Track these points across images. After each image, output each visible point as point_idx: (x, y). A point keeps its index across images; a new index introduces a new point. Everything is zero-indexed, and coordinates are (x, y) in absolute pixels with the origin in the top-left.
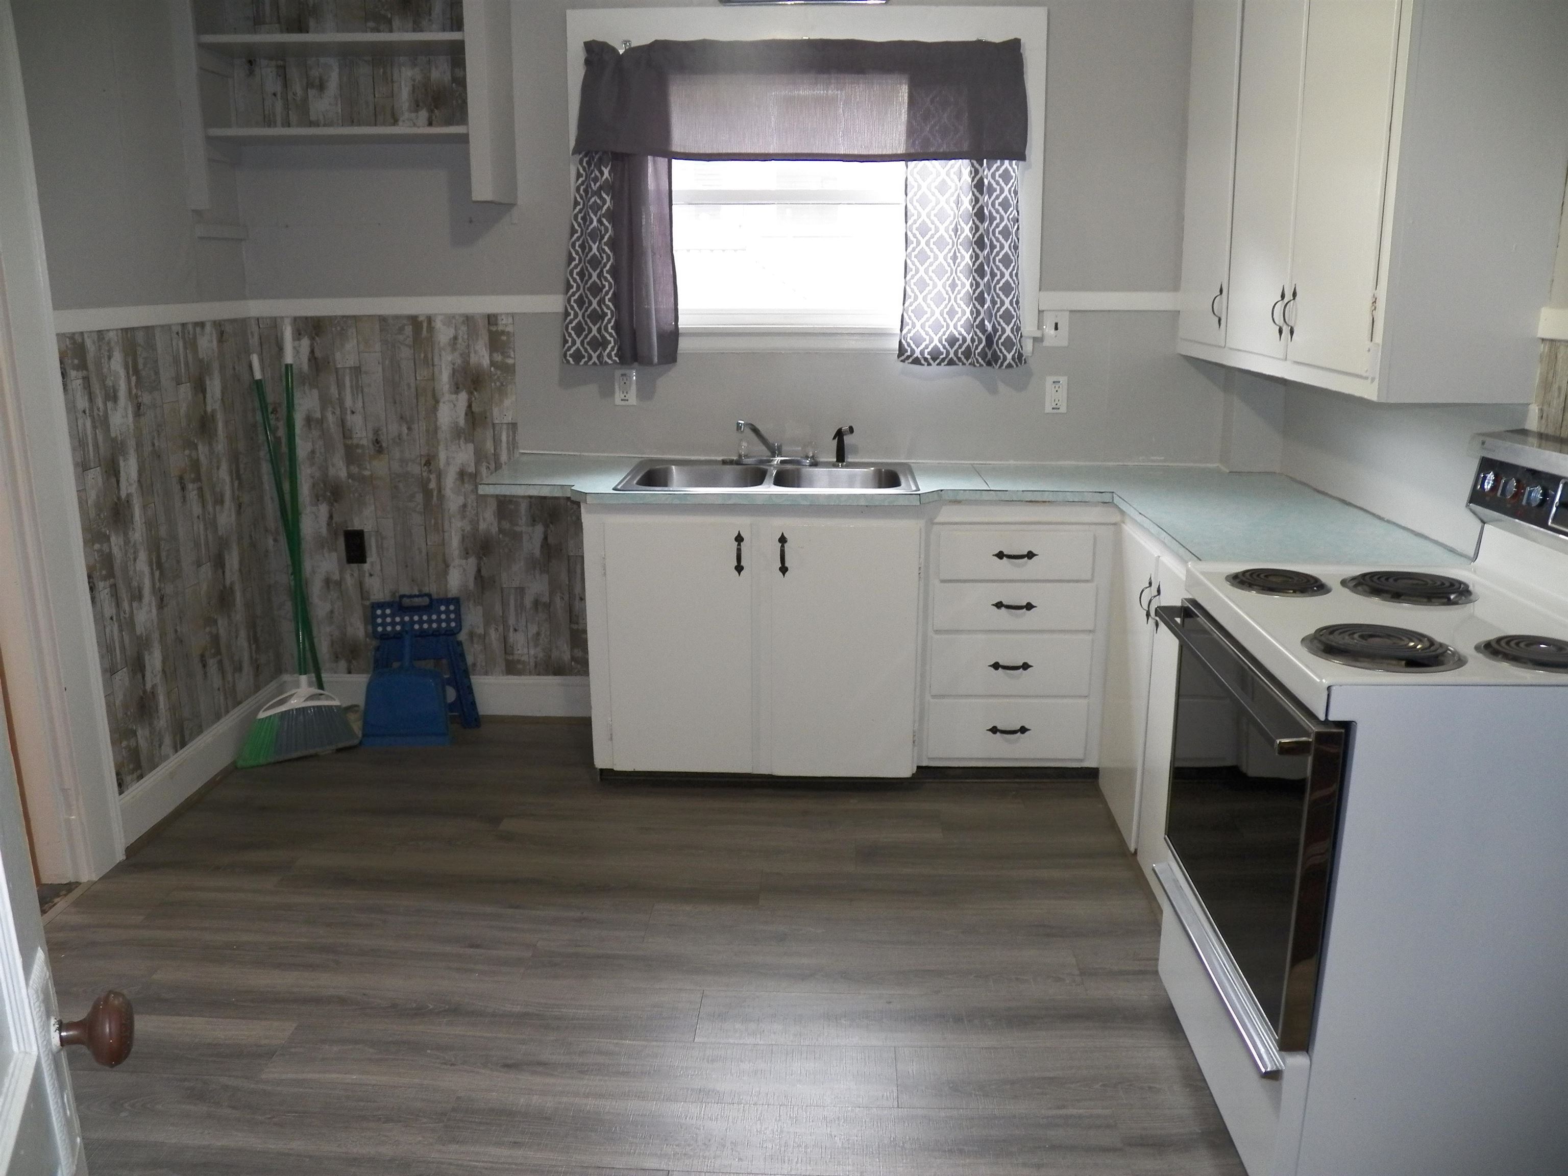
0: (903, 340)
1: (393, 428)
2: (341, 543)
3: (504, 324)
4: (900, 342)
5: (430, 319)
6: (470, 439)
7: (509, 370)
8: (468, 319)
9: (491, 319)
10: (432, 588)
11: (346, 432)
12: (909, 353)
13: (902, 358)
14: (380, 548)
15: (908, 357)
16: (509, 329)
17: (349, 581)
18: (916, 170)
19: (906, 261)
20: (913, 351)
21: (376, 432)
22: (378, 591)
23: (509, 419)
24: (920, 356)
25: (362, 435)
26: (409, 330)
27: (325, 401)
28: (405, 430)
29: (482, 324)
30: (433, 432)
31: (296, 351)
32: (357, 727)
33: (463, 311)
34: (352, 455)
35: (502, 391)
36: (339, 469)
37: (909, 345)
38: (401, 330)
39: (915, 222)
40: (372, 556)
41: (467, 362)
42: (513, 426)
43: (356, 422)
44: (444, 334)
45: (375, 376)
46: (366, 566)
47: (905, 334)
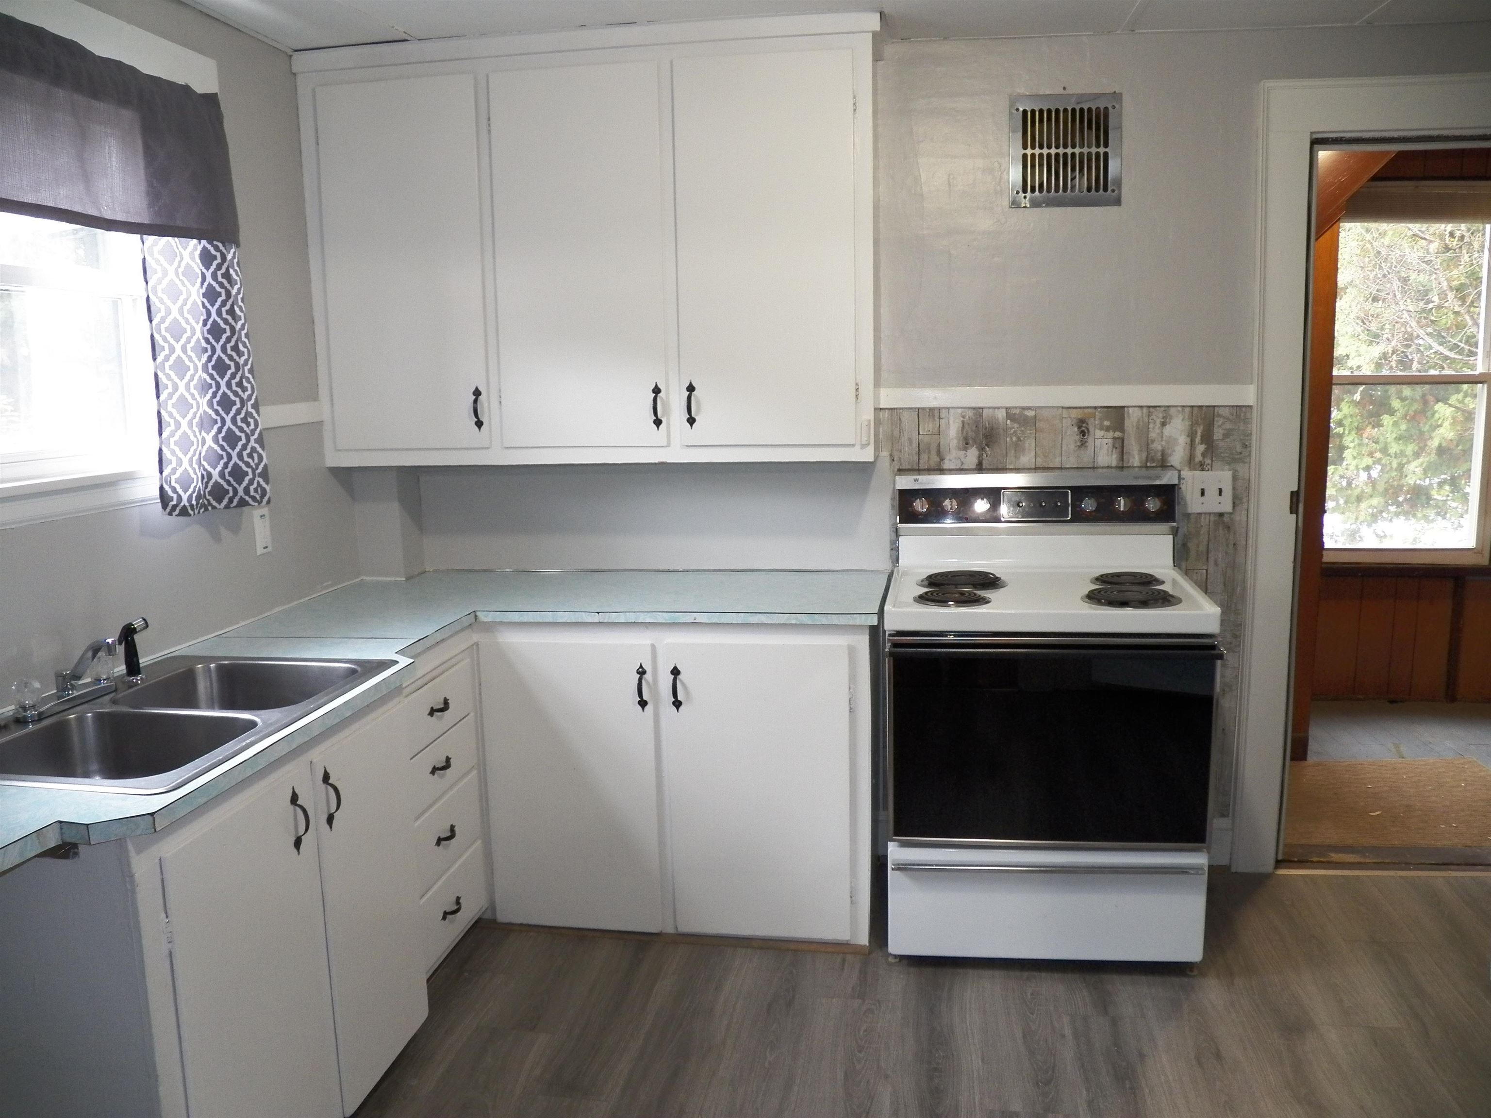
0: (165, 486)
4: (162, 488)
12: (174, 502)
13: (168, 510)
15: (174, 507)
18: (156, 250)
19: (156, 375)
20: (180, 498)
24: (187, 504)
37: (174, 490)
39: (163, 320)
47: (167, 476)
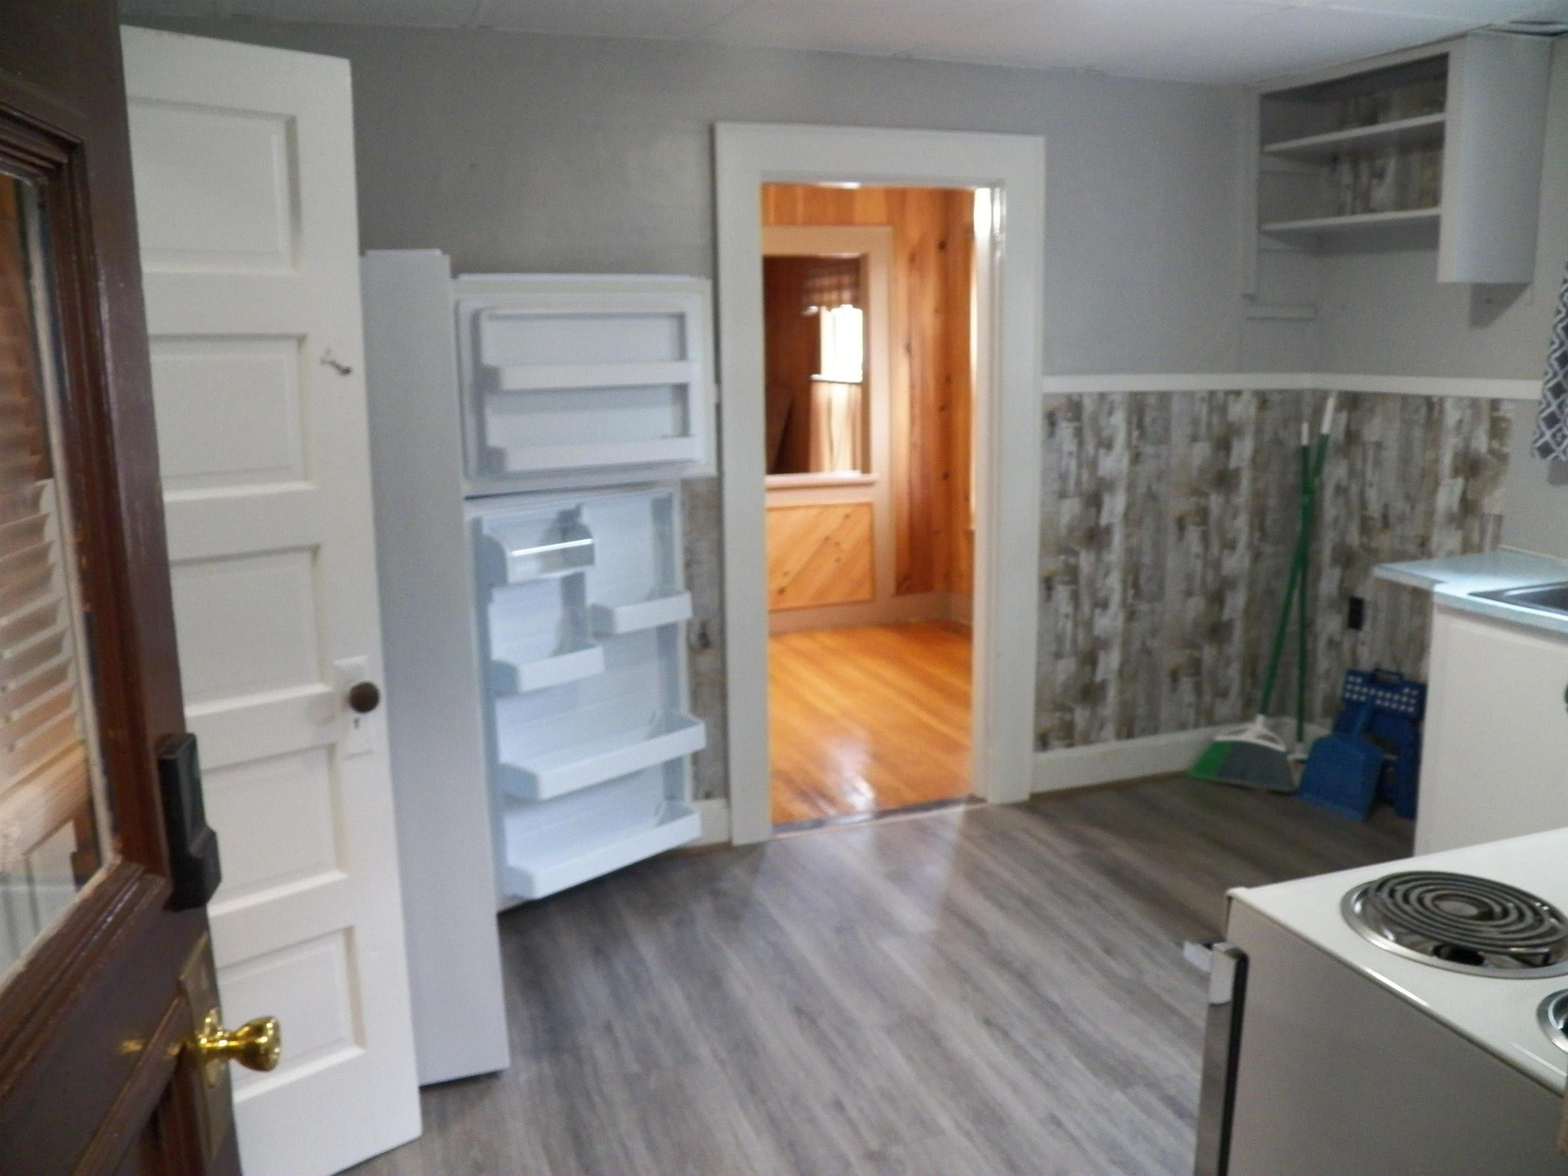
1: (1399, 506)
2: (1346, 609)
3: (1507, 411)
5: (1442, 400)
6: (1460, 526)
7: (1502, 458)
8: (1474, 403)
9: (1495, 404)
10: (1407, 670)
11: (1363, 504)
14: (1375, 619)
16: (1509, 415)
17: (1347, 645)
21: (1386, 507)
22: (1366, 663)
23: (1496, 511)
25: (1374, 509)
26: (1423, 411)
27: (1352, 472)
28: (1408, 509)
29: (1485, 408)
30: (1430, 514)
31: (1334, 422)
32: (1296, 777)
33: (1473, 394)
34: (1365, 528)
35: (1495, 480)
36: (1354, 538)
38: (1417, 410)
40: (1367, 626)
41: (1467, 447)
42: (1499, 519)
43: (1372, 494)
44: (1452, 416)
45: (1391, 454)
46: (1361, 634)
